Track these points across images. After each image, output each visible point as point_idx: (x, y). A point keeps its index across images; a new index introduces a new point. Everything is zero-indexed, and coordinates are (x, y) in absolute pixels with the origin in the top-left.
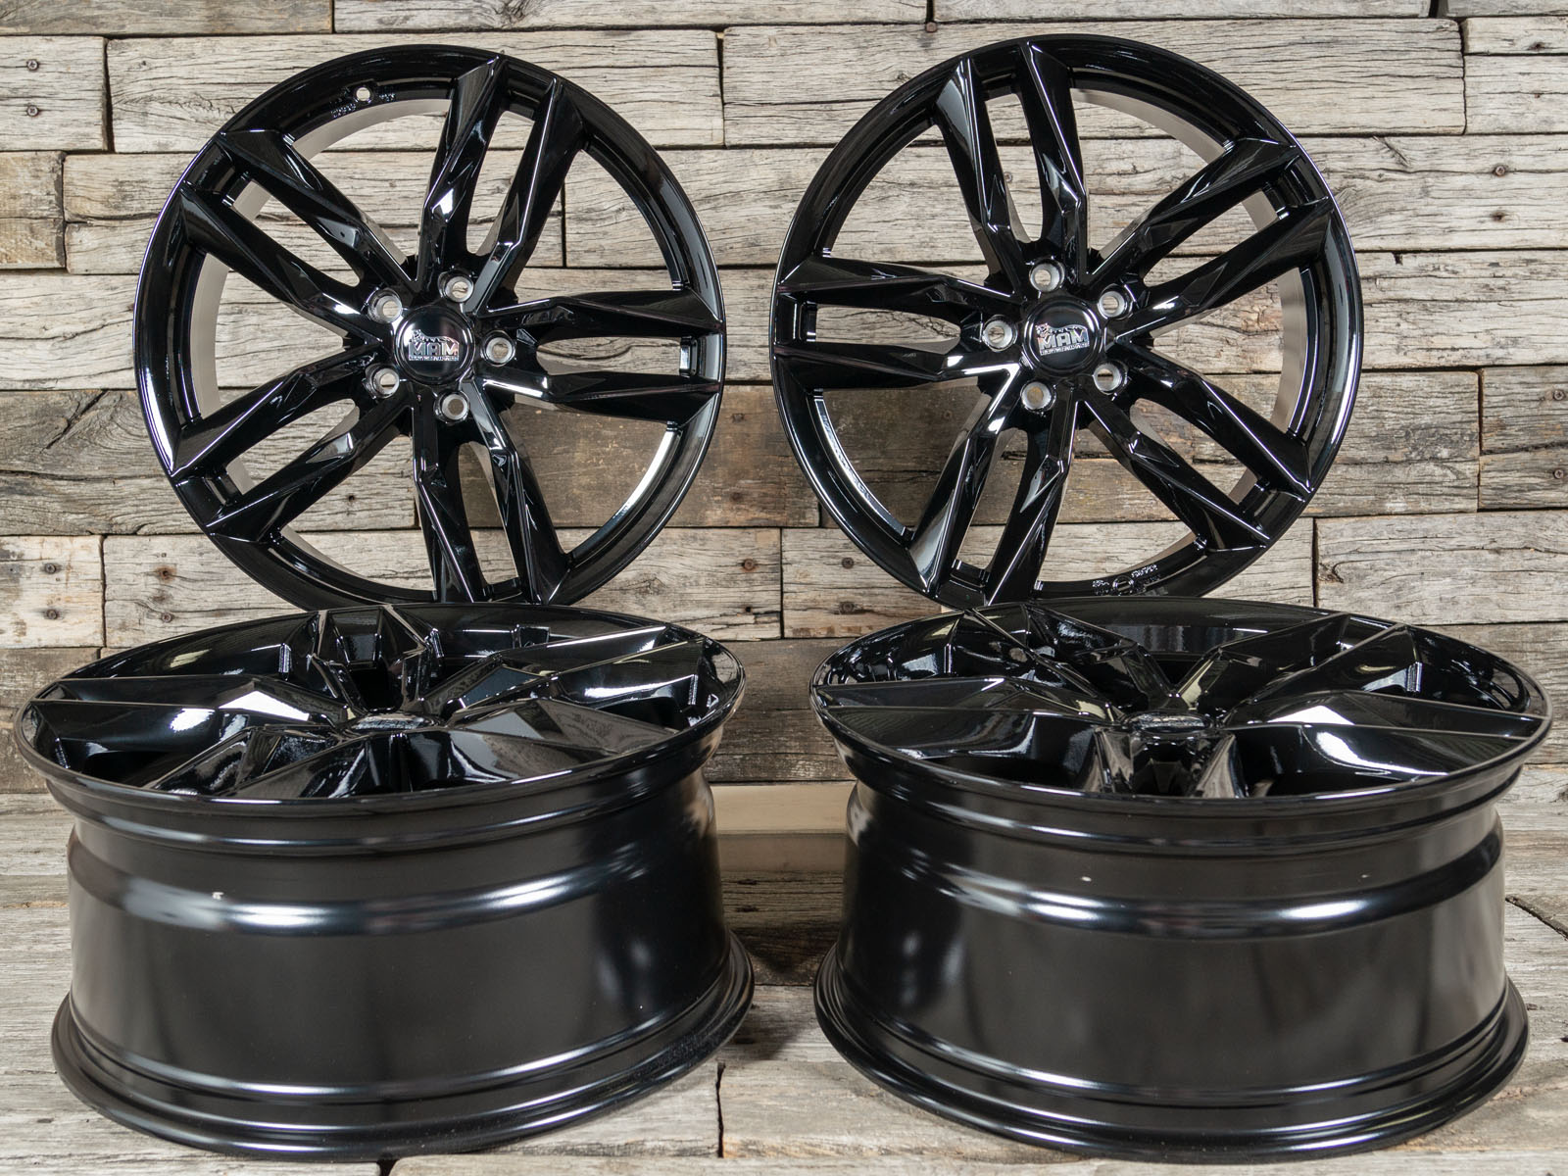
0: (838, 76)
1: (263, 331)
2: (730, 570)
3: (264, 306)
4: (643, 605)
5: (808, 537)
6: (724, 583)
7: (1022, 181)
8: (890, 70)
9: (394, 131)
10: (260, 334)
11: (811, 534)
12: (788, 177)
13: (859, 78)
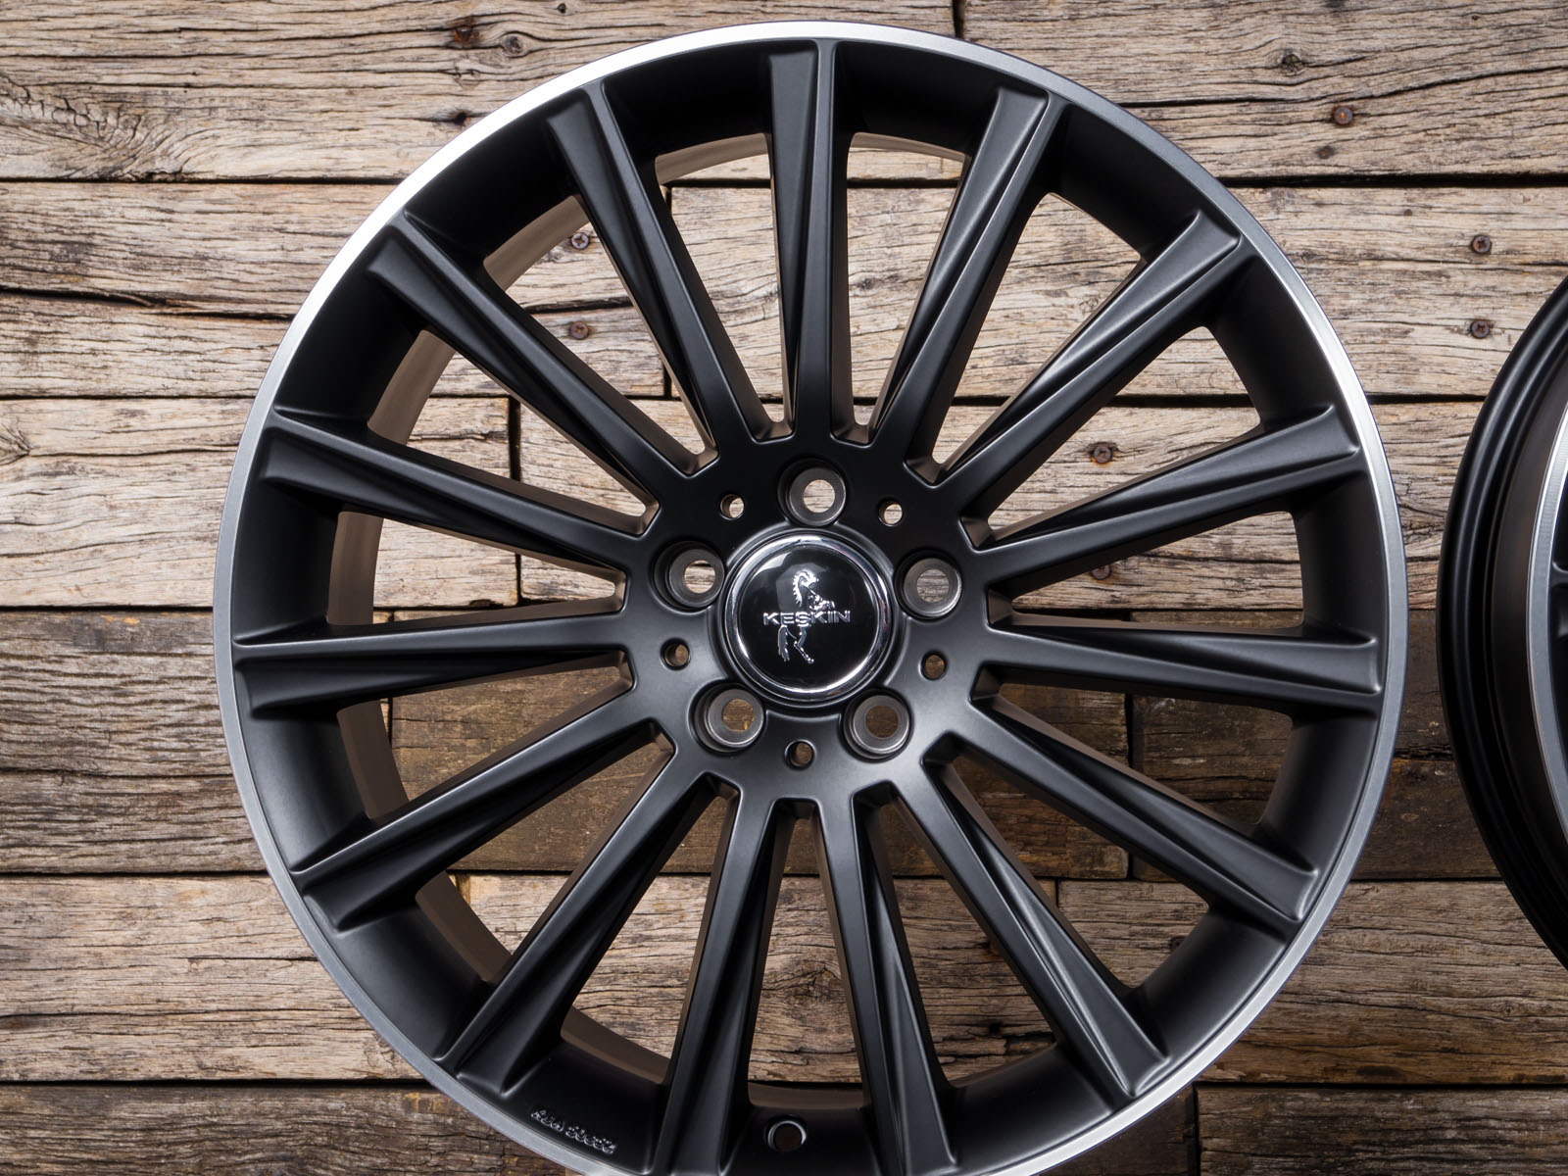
0: (1174, 58)
1: (112, 507)
2: (962, 956)
3: (116, 461)
4: (801, 1018)
5: (1109, 897)
6: (951, 980)
7: (1508, 253)
8: (1267, 49)
9: (362, 147)
10: (105, 511)
11: (1113, 892)
12: (1081, 240)
13: (1212, 61)
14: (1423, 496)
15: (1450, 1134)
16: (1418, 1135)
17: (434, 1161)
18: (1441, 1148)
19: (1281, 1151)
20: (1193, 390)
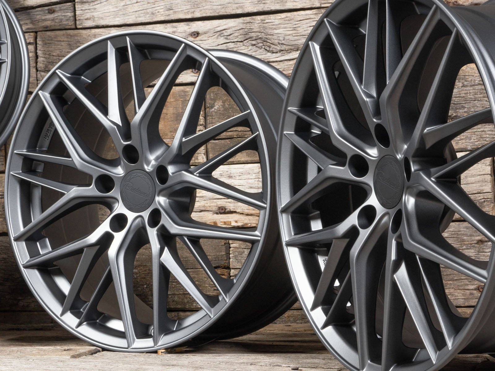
14: (288, 40)
20: (221, 13)
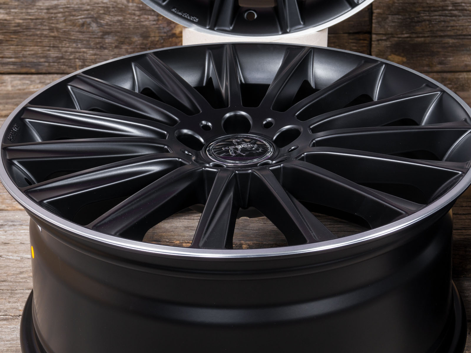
15: (450, 8)
16: (440, 8)
17: (137, 18)
18: (447, 12)
19: (398, 14)
